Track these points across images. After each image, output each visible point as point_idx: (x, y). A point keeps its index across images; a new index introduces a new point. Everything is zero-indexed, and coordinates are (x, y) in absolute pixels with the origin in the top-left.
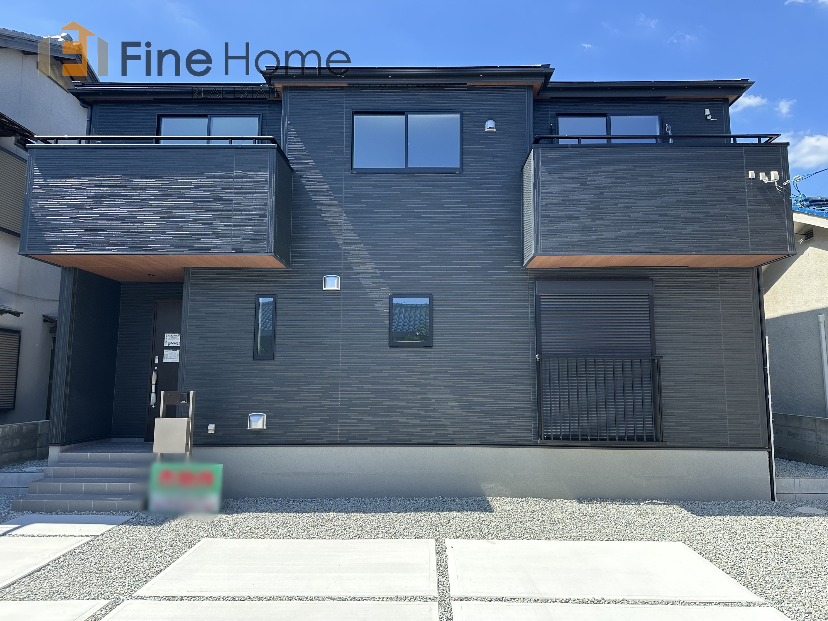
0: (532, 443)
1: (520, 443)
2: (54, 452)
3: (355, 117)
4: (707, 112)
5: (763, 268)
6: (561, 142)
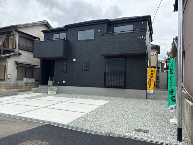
4: (143, 23)
6: (114, 33)
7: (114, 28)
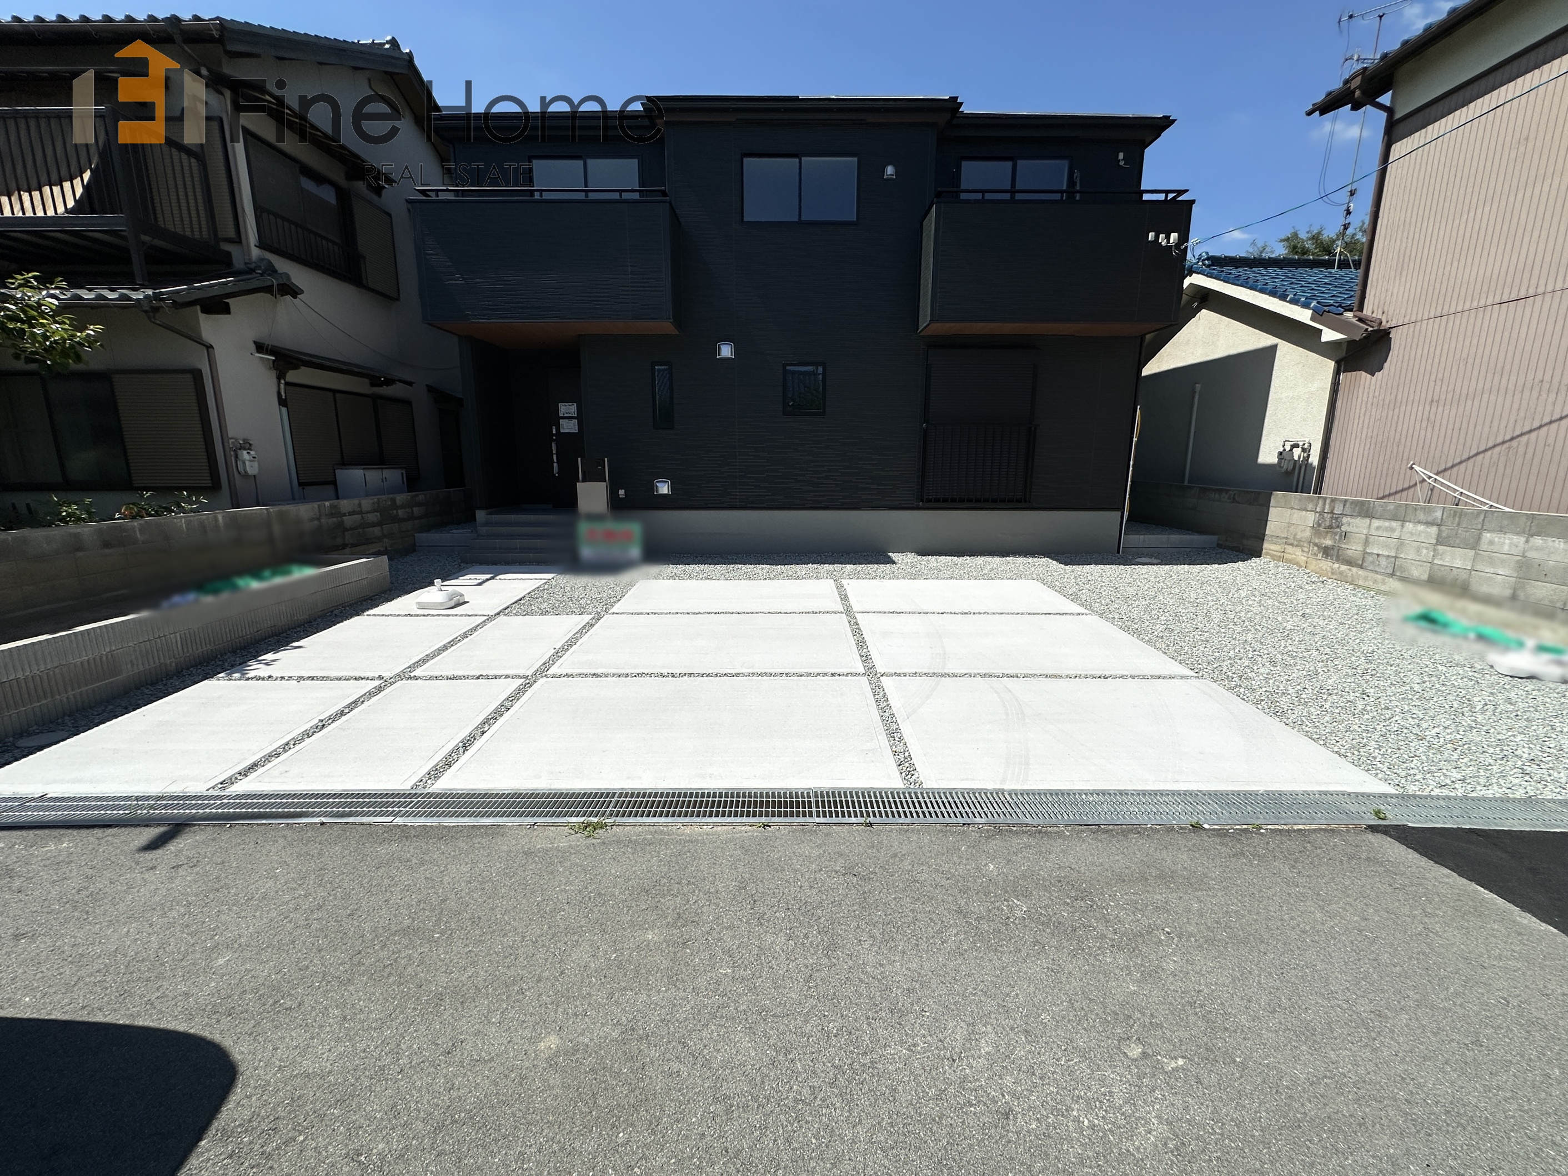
0: (914, 506)
1: (903, 506)
2: (481, 515)
3: (745, 160)
4: (1121, 156)
5: (1148, 337)
6: (963, 196)
7: (965, 164)
